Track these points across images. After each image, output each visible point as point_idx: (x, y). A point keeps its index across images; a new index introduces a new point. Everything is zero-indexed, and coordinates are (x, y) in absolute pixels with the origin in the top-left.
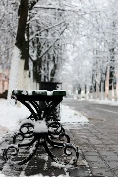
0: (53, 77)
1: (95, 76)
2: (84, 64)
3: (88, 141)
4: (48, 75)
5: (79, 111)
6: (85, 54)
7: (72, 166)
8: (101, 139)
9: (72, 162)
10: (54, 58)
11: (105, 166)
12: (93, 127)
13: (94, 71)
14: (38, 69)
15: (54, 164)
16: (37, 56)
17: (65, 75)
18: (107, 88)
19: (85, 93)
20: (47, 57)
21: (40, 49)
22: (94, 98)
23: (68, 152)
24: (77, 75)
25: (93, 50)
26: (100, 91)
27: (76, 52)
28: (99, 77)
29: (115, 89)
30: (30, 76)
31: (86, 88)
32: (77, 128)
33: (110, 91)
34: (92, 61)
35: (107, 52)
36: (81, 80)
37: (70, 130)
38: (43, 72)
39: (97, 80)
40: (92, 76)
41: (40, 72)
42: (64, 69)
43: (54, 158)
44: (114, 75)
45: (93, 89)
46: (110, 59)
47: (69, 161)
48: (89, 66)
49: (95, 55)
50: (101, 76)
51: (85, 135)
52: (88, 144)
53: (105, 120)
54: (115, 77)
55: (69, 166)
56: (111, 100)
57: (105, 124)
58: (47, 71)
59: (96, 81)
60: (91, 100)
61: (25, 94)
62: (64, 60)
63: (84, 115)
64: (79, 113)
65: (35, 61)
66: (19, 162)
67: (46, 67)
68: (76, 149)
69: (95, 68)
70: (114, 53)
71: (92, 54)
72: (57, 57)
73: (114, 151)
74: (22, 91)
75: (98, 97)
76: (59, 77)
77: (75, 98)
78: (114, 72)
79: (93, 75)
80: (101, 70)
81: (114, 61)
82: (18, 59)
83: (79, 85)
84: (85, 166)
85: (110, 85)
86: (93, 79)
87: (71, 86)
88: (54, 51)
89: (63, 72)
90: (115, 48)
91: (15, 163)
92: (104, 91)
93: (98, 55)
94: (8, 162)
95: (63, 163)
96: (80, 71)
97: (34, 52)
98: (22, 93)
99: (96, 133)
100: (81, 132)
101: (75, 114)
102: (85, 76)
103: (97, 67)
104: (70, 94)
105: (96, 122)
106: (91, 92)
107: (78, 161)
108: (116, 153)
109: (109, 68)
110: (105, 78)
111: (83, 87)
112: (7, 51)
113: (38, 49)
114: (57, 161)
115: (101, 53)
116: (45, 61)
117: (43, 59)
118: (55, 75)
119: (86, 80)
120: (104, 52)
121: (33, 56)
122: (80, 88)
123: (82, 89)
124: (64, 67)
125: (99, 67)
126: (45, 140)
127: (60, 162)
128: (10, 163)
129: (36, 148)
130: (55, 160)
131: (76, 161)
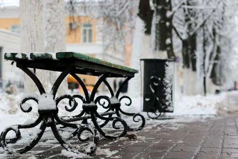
7: (86, 155)
9: (88, 150)
15: (64, 152)
16: (188, 33)
23: (82, 137)
43: (65, 145)
47: (85, 149)
61: (20, 57)
68: (93, 132)
74: (16, 54)
84: (105, 155)
91: (14, 150)
94: (6, 148)
95: (76, 151)
98: (17, 56)
107: (98, 150)
114: (69, 149)
121: (182, 34)
126: (53, 119)
127: (73, 150)
128: (7, 150)
129: (41, 130)
130: (66, 147)
131: (94, 149)
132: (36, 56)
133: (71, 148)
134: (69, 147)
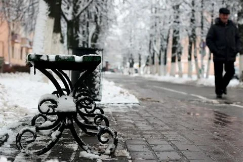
0: (96, 44)
1: (153, 43)
2: (138, 26)
3: (135, 127)
4: (88, 40)
5: (129, 89)
6: (139, 13)
7: (108, 157)
8: (153, 125)
9: (108, 151)
10: (96, 17)
11: (153, 157)
12: (145, 110)
13: (151, 35)
14: (74, 32)
15: (84, 154)
16: (73, 14)
17: (112, 40)
18: (169, 59)
19: (140, 66)
20: (86, 16)
21: (77, 4)
22: (151, 73)
23: (103, 139)
24: (128, 41)
25: (150, 7)
26: (160, 63)
27: (127, 9)
28: (158, 44)
29: (179, 60)
30: (62, 42)
31: (140, 59)
32: (123, 111)
33: (173, 63)
34: (149, 22)
35: (169, 10)
36: (133, 48)
37: (113, 112)
38: (81, 36)
39: (156, 49)
40: (149, 43)
41: (78, 36)
42: (111, 33)
43: (84, 147)
44: (179, 42)
45: (151, 61)
46: (174, 20)
47: (104, 150)
48: (144, 29)
49: (154, 14)
50: (162, 42)
51: (132, 119)
52: (134, 130)
53: (162, 101)
54: (180, 44)
55: (104, 157)
56: (174, 76)
57: (162, 106)
58: (87, 36)
59: (154, 50)
60: (148, 76)
61: (45, 59)
62: (110, 20)
63: (134, 94)
64: (126, 91)
65: (70, 21)
66: (37, 151)
67: (85, 29)
68: (114, 134)
69: (153, 31)
70: (179, 12)
71: (149, 12)
72: (101, 17)
73: (167, 138)
74: (41, 56)
75: (157, 72)
76: (103, 43)
77: (126, 73)
78: (179, 37)
79: (151, 42)
80: (161, 34)
81: (179, 23)
82: (46, 17)
83: (131, 55)
84: (125, 157)
85: (174, 55)
86: (150, 48)
87: (120, 56)
88: (96, 8)
89: (109, 38)
90: (180, 4)
91: (32, 152)
92: (165, 63)
93: (157, 15)
94: (22, 151)
95: (96, 152)
96: (132, 36)
97: (68, 8)
98: (42, 58)
99: (147, 117)
100: (127, 115)
101: (121, 92)
102: (140, 43)
103: (156, 31)
104: (119, 68)
105: (150, 104)
106: (147, 65)
107: (117, 151)
108: (170, 141)
109: (172, 31)
110: (167, 45)
111: (136, 58)
112: (31, 7)
113: (75, 5)
114: (89, 151)
115: (161, 10)
116: (84, 21)
117: (82, 18)
118: (98, 40)
119: (140, 49)
120: (165, 9)
121: (67, 14)
122: (133, 60)
123: (134, 61)
124: (110, 30)
125: (158, 30)
126: (72, 121)
127: (92, 151)
128: (25, 152)
129: (60, 132)
130: (86, 149)
131: (113, 150)
132: (63, 58)
133: (90, 150)
134: (89, 149)
